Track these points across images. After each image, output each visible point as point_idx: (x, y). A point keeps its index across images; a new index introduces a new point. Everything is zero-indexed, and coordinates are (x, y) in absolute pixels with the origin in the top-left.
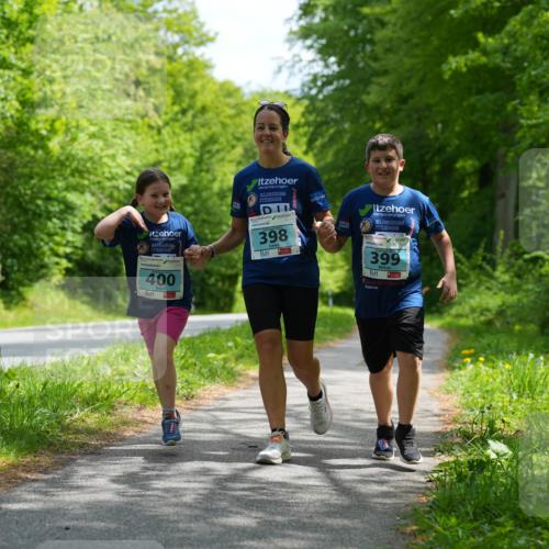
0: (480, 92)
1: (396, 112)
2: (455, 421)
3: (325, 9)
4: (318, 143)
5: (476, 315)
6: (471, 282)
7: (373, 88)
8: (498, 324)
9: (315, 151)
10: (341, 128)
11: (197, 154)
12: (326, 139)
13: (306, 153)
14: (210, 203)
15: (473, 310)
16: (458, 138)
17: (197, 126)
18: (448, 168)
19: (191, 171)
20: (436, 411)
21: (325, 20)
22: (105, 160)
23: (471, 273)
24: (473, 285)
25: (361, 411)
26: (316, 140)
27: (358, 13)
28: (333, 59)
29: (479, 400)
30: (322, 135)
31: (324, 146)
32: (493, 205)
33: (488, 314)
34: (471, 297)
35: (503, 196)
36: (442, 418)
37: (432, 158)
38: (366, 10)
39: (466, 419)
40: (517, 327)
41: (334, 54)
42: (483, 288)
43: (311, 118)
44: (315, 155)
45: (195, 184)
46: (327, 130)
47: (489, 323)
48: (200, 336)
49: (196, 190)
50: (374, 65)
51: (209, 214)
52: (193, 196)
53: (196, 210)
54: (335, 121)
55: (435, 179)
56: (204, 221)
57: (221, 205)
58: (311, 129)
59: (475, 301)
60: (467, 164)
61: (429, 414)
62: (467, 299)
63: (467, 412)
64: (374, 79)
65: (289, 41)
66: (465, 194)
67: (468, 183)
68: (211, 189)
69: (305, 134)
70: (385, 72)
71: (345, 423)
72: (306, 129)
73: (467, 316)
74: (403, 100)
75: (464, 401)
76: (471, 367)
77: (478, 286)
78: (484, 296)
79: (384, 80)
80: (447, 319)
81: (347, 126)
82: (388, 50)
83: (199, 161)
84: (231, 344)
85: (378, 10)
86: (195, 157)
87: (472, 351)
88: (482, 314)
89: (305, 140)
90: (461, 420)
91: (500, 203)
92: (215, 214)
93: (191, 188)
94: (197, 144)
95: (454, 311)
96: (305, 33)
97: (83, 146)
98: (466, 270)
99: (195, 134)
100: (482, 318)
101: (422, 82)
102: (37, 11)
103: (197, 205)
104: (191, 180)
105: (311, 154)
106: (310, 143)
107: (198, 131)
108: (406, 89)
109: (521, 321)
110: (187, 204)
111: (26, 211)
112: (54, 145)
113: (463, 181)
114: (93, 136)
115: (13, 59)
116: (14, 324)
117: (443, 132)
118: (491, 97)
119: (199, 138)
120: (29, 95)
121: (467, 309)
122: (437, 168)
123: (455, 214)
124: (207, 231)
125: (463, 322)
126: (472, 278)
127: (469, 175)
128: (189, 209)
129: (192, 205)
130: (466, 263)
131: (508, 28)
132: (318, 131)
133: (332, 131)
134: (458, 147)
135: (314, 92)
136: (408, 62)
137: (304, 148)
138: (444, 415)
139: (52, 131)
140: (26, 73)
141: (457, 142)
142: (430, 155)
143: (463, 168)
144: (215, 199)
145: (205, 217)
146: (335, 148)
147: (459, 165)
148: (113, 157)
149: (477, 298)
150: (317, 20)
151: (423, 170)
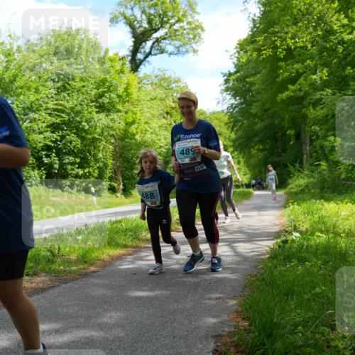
0: (292, 105)
1: (263, 115)
2: (283, 227)
3: (233, 80)
4: (235, 129)
5: (297, 188)
7: (254, 107)
8: (306, 190)
10: (243, 123)
12: (238, 127)
13: (231, 132)
15: (296, 186)
18: (284, 134)
21: (233, 84)
22: (157, 141)
23: (295, 172)
24: (296, 177)
27: (245, 81)
28: (238, 98)
29: (293, 218)
30: (236, 126)
31: (237, 130)
32: (301, 147)
33: (302, 187)
35: (305, 143)
36: (279, 226)
37: (278, 131)
38: (248, 80)
39: (288, 226)
40: (313, 191)
41: (238, 96)
43: (232, 120)
44: (235, 133)
46: (238, 124)
47: (303, 190)
50: (254, 99)
54: (241, 120)
55: (280, 138)
58: (232, 124)
59: (297, 182)
60: (291, 132)
62: (294, 182)
64: (254, 104)
65: (221, 93)
66: (292, 143)
67: (292, 139)
70: (258, 101)
72: (230, 124)
73: (294, 188)
74: (265, 111)
75: (287, 219)
76: (292, 207)
77: (298, 177)
78: (300, 180)
79: (257, 104)
80: (287, 190)
81: (245, 122)
82: (258, 93)
85: (252, 79)
87: (293, 201)
88: (299, 187)
89: (230, 128)
91: (304, 146)
95: (289, 187)
96: (227, 90)
97: (148, 137)
100: (300, 189)
101: (271, 103)
102: (129, 91)
105: (233, 133)
106: (232, 129)
108: (267, 106)
109: (313, 188)
111: (130, 162)
112: (137, 137)
113: (290, 138)
114: (152, 133)
115: (121, 109)
116: (129, 203)
118: (296, 107)
120: (128, 120)
121: (294, 186)
122: (280, 134)
123: (288, 151)
125: (293, 190)
126: (295, 174)
130: (293, 169)
131: (299, 82)
133: (240, 124)
135: (231, 110)
136: (265, 96)
139: (137, 133)
140: (126, 113)
146: (242, 130)
147: (288, 132)
148: (160, 140)
150: (231, 84)
151: (275, 136)
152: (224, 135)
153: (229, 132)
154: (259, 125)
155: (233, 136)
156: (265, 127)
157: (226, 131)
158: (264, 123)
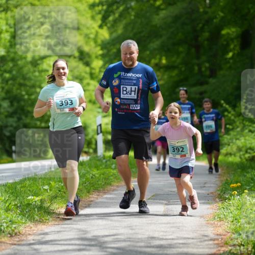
2: (226, 244)
4: (111, 18)
5: (241, 153)
6: (238, 127)
9: (109, 25)
10: (129, 6)
11: (12, 30)
12: (117, 15)
13: (101, 27)
14: (25, 70)
15: (239, 149)
16: (222, 12)
17: (11, 6)
18: (216, 34)
19: (8, 44)
20: (212, 236)
23: (236, 119)
24: (239, 129)
25: (153, 238)
26: (109, 16)
29: (245, 225)
30: (113, 12)
31: (115, 21)
33: (251, 152)
34: (237, 139)
36: (216, 242)
37: (202, 28)
39: (235, 242)
42: (247, 131)
44: (109, 28)
45: (12, 55)
46: (118, 8)
48: (21, 182)
49: (13, 60)
51: (24, 78)
52: (11, 65)
53: (13, 75)
55: (206, 44)
56: (21, 85)
57: (35, 71)
58: (105, 7)
59: (241, 142)
60: (231, 32)
61: (206, 238)
62: (234, 141)
63: (236, 236)
66: (230, 54)
67: (232, 46)
68: (25, 58)
69: (100, 13)
71: (139, 249)
72: (100, 8)
73: (235, 155)
75: (233, 227)
77: (242, 130)
78: (247, 138)
81: (133, 4)
83: (14, 36)
84: (46, 187)
86: (11, 32)
87: (239, 184)
88: (246, 152)
89: (100, 16)
90: (231, 243)
92: (30, 79)
93: (8, 59)
94: (11, 22)
98: (233, 118)
99: (9, 14)
100: (247, 156)
103: (14, 72)
104: (8, 52)
105: (105, 28)
106: (104, 19)
107: (12, 11)
110: (5, 71)
113: (228, 45)
117: (210, 7)
119: (13, 17)
121: (235, 149)
122: (206, 34)
123: (222, 72)
124: (24, 93)
126: (238, 123)
127: (232, 40)
128: (7, 75)
129: (10, 72)
130: (233, 112)
132: (110, 9)
133: (121, 8)
134: (223, 18)
137: (100, 22)
138: (218, 240)
141: (222, 14)
142: (200, 25)
143: (228, 34)
144: (30, 66)
145: (22, 81)
146: (124, 22)
147: (224, 32)
149: (243, 140)
151: (196, 38)
152: (85, 31)
153: (95, 25)
154: (163, 14)
155: (105, 34)
156: (176, 18)
157: (90, 22)
158: (174, 10)
